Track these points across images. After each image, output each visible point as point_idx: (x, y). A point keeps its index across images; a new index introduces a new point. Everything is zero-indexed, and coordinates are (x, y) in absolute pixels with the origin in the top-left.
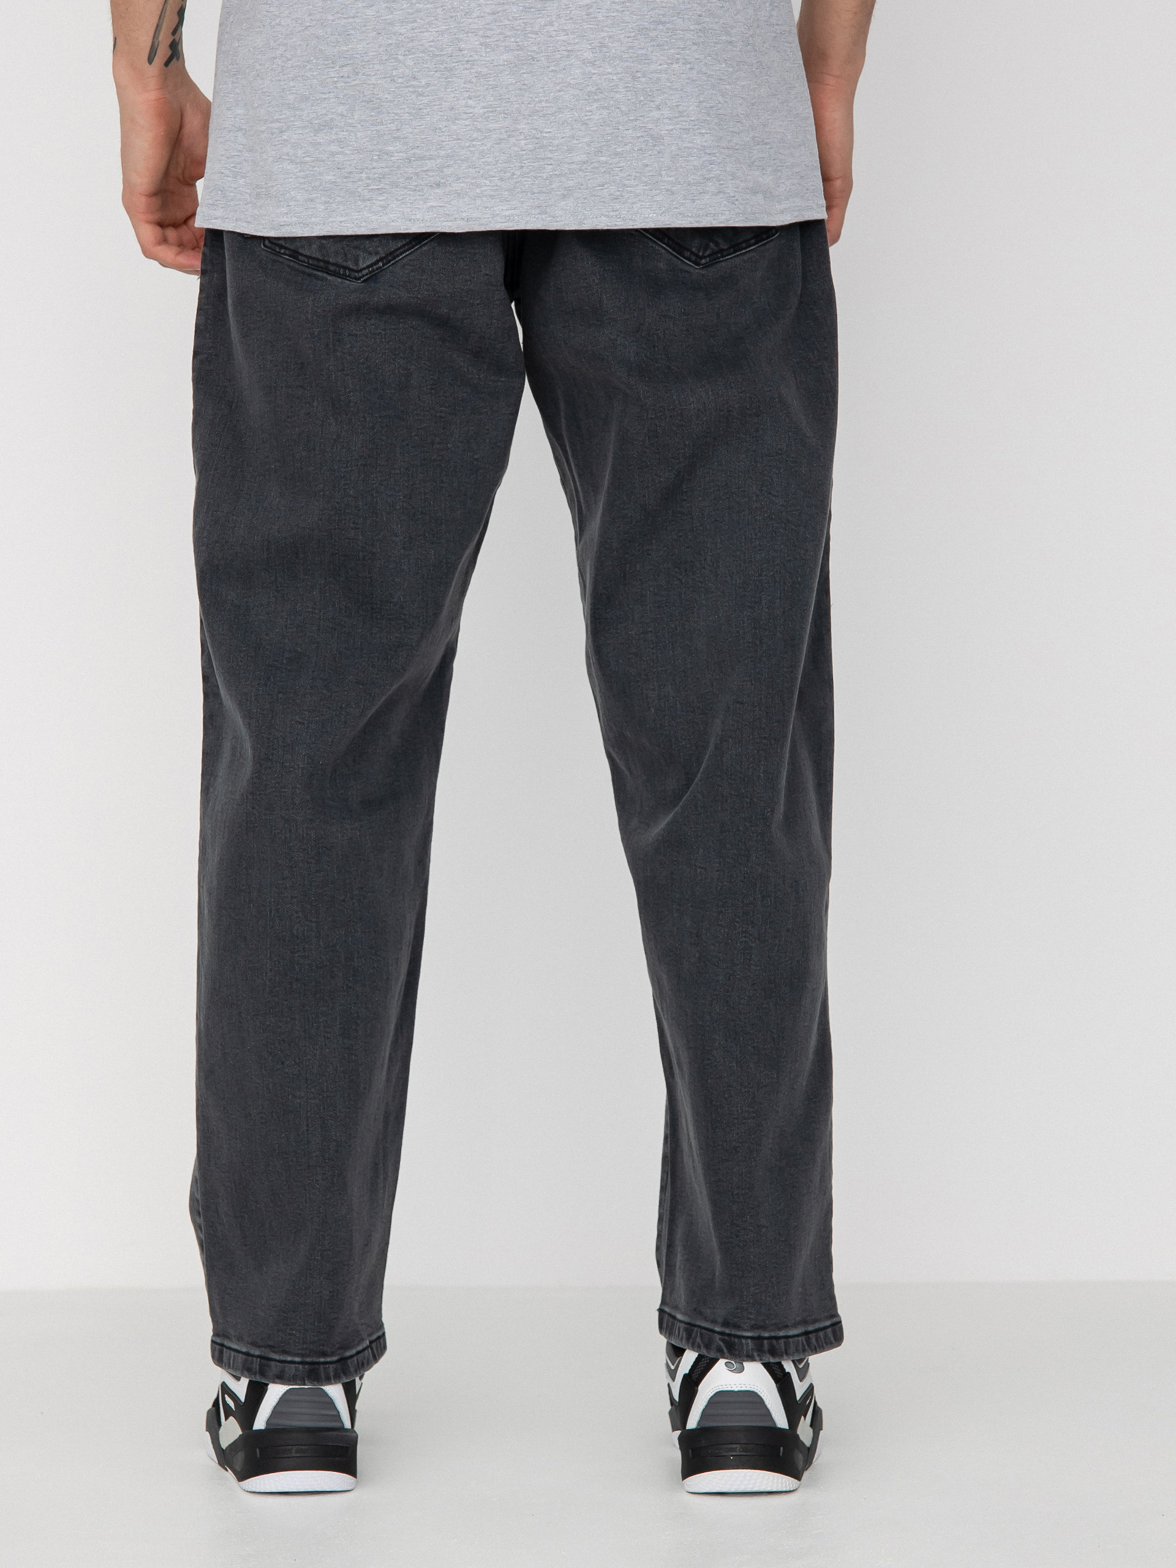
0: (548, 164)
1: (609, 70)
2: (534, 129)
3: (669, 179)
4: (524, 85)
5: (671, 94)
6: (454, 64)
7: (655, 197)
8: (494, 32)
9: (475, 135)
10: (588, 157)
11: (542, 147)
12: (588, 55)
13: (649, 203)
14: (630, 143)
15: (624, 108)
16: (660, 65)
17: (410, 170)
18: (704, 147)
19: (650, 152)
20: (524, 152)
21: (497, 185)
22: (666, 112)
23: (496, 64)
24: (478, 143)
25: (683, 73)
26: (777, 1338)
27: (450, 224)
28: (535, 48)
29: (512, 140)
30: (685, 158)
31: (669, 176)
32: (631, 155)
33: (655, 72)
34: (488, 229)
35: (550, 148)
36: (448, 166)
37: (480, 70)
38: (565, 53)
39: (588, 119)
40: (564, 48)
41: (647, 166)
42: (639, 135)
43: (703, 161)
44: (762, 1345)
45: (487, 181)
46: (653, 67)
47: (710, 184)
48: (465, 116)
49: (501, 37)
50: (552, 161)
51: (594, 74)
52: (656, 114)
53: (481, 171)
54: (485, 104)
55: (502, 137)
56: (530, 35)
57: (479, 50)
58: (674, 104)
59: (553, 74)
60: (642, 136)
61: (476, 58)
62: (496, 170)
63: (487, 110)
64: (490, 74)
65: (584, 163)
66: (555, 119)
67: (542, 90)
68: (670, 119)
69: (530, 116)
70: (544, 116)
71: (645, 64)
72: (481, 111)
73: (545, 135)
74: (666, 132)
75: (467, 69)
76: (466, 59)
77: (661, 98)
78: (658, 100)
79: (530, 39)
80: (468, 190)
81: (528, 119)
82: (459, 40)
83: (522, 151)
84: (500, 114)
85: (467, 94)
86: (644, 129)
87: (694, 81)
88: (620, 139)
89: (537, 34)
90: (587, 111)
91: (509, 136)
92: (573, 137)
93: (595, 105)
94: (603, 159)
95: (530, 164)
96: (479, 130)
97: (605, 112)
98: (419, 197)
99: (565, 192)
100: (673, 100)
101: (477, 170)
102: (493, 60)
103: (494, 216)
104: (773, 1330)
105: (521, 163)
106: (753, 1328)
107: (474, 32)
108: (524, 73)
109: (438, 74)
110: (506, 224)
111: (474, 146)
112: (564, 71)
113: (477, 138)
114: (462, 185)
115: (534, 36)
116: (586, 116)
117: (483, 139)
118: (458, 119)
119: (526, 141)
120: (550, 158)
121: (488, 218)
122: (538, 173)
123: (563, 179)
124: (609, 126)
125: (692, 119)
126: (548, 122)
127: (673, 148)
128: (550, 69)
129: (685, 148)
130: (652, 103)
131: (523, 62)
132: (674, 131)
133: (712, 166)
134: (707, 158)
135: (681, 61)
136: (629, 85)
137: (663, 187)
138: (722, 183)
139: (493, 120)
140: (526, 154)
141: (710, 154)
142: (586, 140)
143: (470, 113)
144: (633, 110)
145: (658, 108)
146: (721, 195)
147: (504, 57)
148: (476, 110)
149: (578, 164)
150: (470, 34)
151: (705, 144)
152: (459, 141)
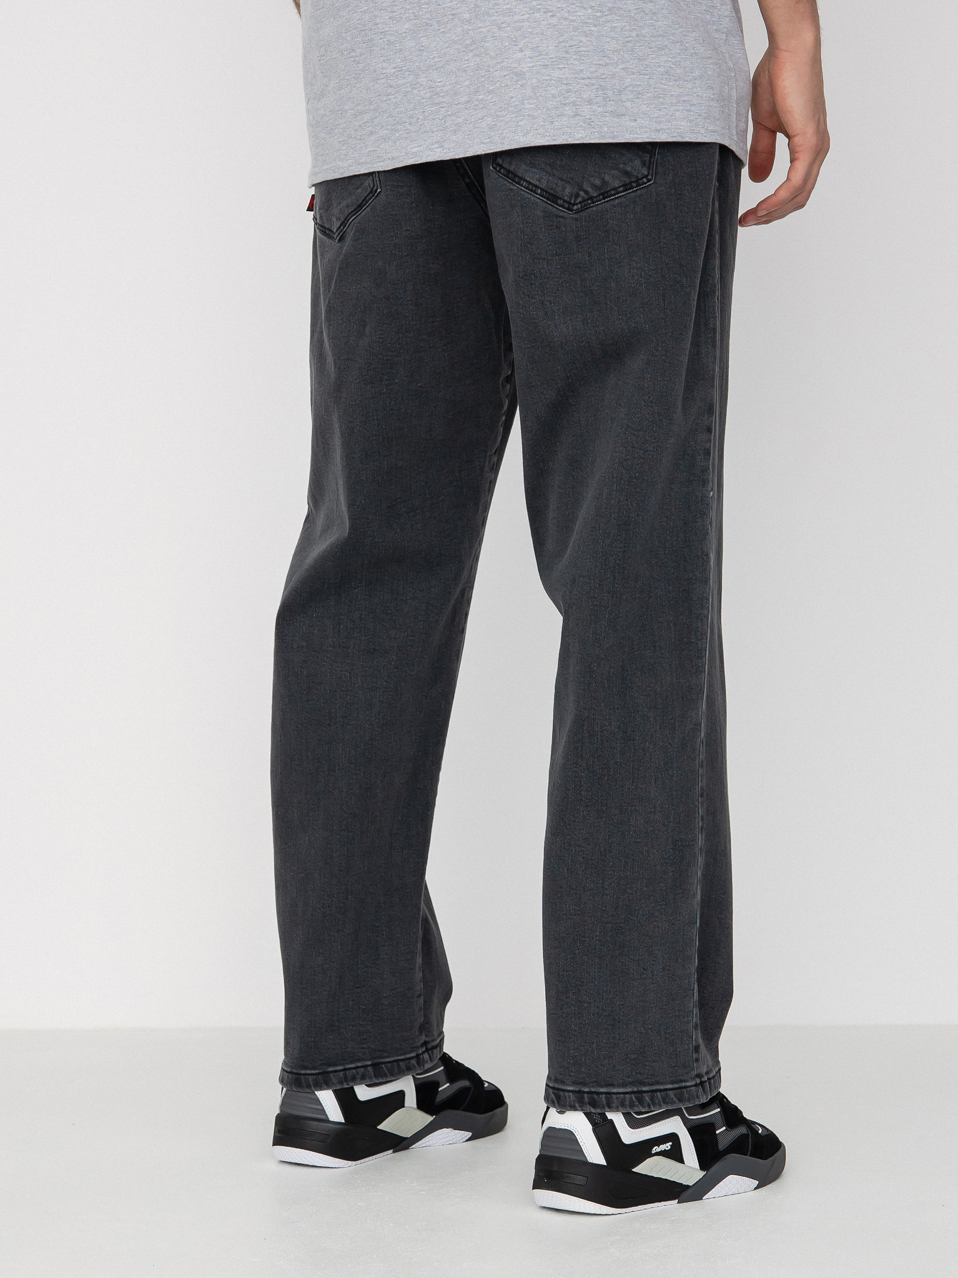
0: (442, 107)
1: (480, 25)
2: (430, 80)
3: (531, 106)
4: (422, 46)
5: (533, 38)
6: (373, 36)
7: (520, 122)
8: (398, 7)
9: (389, 90)
10: (469, 97)
11: (437, 94)
12: (467, 16)
13: (515, 128)
14: (498, 81)
15: (492, 54)
16: (522, 15)
17: (357, 124)
18: (561, 78)
19: (514, 87)
20: (424, 100)
21: (408, 130)
22: (528, 53)
23: (400, 32)
24: (392, 97)
25: (543, 20)
26: (598, 1093)
27: (382, 164)
28: (428, 16)
29: (415, 91)
30: (544, 89)
31: (530, 104)
32: (500, 91)
33: (518, 21)
34: (404, 165)
35: (442, 94)
36: (376, 117)
37: (390, 38)
38: (451, 17)
39: (466, 67)
40: (449, 13)
41: (512, 97)
42: (505, 74)
43: (560, 90)
44: (583, 1098)
45: (402, 127)
46: (517, 18)
47: (567, 108)
48: (382, 76)
49: (403, 10)
50: (444, 105)
51: (470, 30)
52: (519, 55)
53: (397, 119)
54: (394, 65)
55: (408, 90)
56: (423, 6)
57: (389, 23)
58: (535, 46)
59: (442, 35)
60: (507, 74)
61: (387, 29)
62: (406, 117)
63: (396, 70)
64: (396, 41)
65: (467, 102)
66: (445, 70)
67: (435, 48)
68: (531, 58)
69: (426, 70)
70: (437, 69)
71: (509, 16)
72: (392, 71)
73: (438, 84)
74: (528, 69)
75: (381, 39)
76: (380, 31)
77: (523, 42)
78: (521, 44)
79: (423, 9)
80: (390, 135)
81: (425, 73)
82: (376, 16)
83: (423, 99)
84: (406, 72)
85: (382, 59)
86: (509, 69)
87: (555, 25)
88: (491, 79)
89: (429, 4)
90: (465, 60)
91: (413, 89)
92: (456, 83)
93: (471, 54)
94: (481, 97)
95: (429, 109)
96: (391, 86)
97: (478, 59)
98: (363, 145)
99: (456, 128)
100: (533, 42)
101: (394, 118)
102: (398, 30)
103: (407, 154)
104: (593, 1087)
105: (422, 109)
106: (574, 1083)
107: (385, 9)
108: (421, 37)
109: (365, 45)
110: (414, 159)
111: (389, 100)
112: (451, 31)
113: (391, 93)
114: (385, 131)
115: (426, 6)
116: (465, 64)
117: (395, 93)
118: (379, 79)
119: (424, 91)
120: (443, 102)
121: (403, 156)
122: (435, 115)
123: (453, 117)
124: (482, 70)
125: (551, 57)
126: (440, 73)
127: (534, 80)
128: (440, 31)
129: (543, 80)
130: (516, 47)
131: (420, 28)
132: (535, 67)
133: (569, 94)
134: (564, 87)
135: (542, 10)
136: (496, 35)
137: (526, 114)
138: (578, 107)
139: (401, 77)
140: (426, 102)
141: (566, 84)
142: (467, 83)
143: (384, 74)
144: (500, 54)
145: (521, 50)
146: (578, 118)
147: (406, 26)
148: (388, 71)
149: (463, 104)
150: (382, 11)
151: (562, 76)
152: (380, 97)
